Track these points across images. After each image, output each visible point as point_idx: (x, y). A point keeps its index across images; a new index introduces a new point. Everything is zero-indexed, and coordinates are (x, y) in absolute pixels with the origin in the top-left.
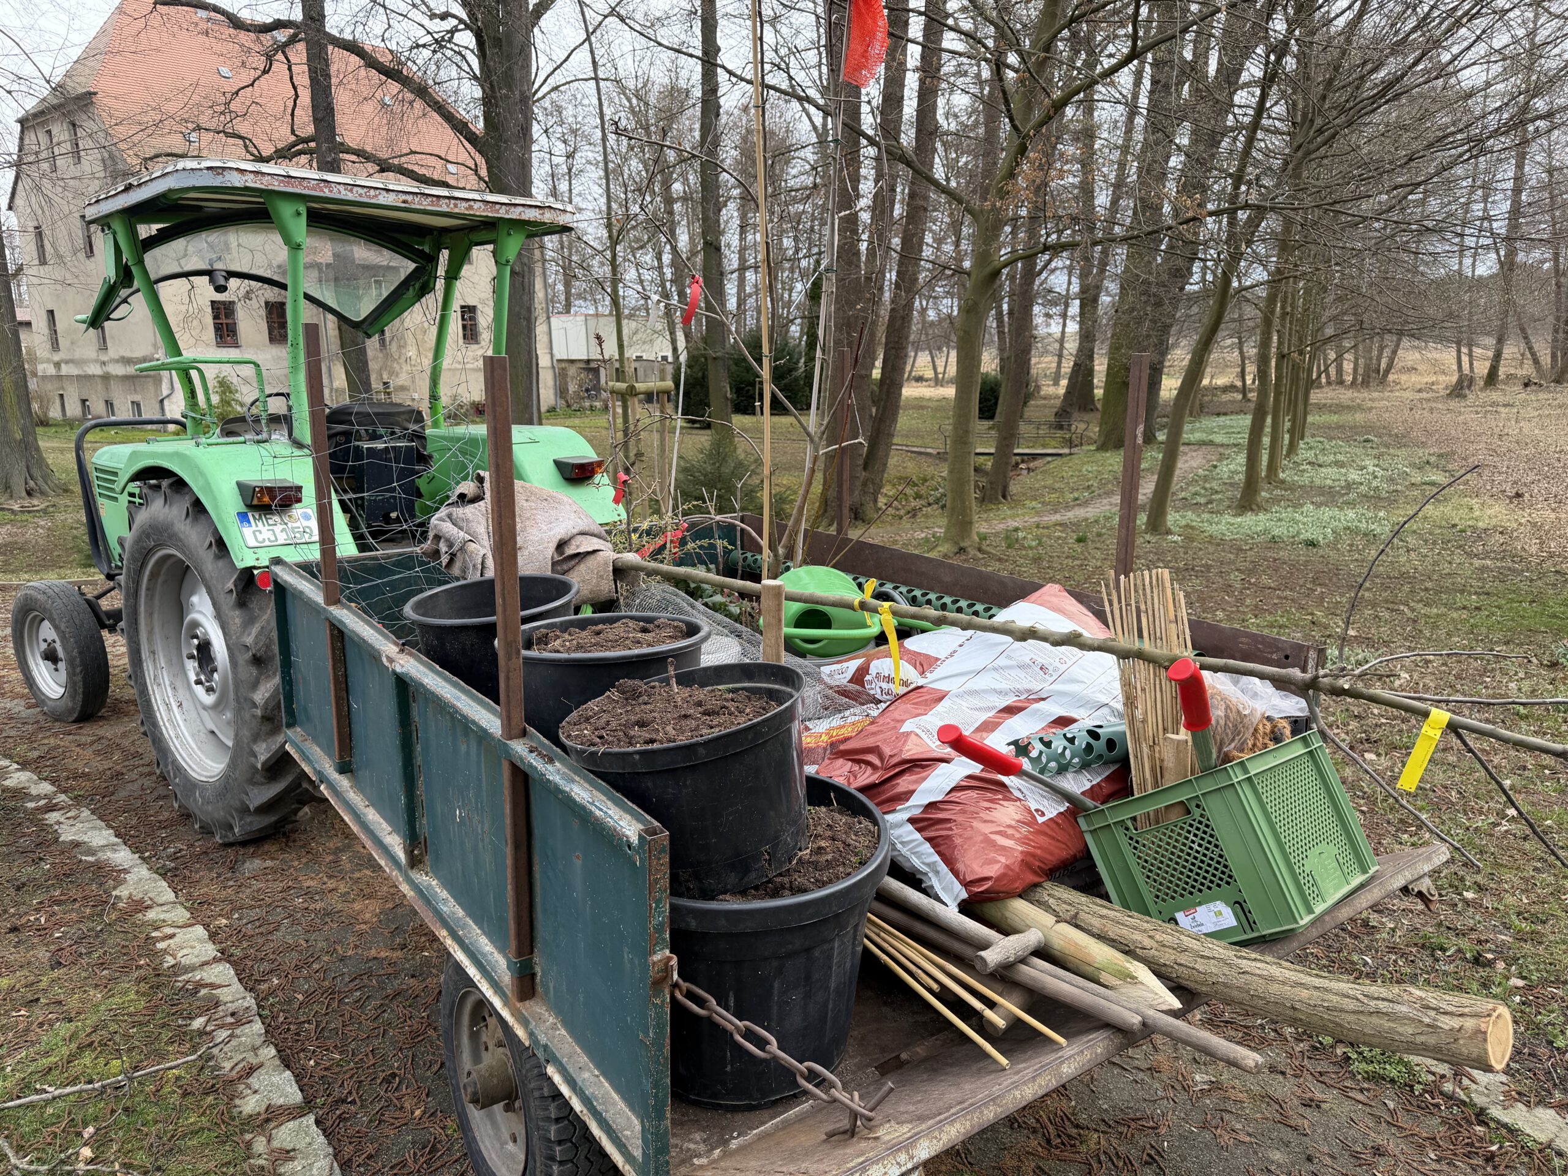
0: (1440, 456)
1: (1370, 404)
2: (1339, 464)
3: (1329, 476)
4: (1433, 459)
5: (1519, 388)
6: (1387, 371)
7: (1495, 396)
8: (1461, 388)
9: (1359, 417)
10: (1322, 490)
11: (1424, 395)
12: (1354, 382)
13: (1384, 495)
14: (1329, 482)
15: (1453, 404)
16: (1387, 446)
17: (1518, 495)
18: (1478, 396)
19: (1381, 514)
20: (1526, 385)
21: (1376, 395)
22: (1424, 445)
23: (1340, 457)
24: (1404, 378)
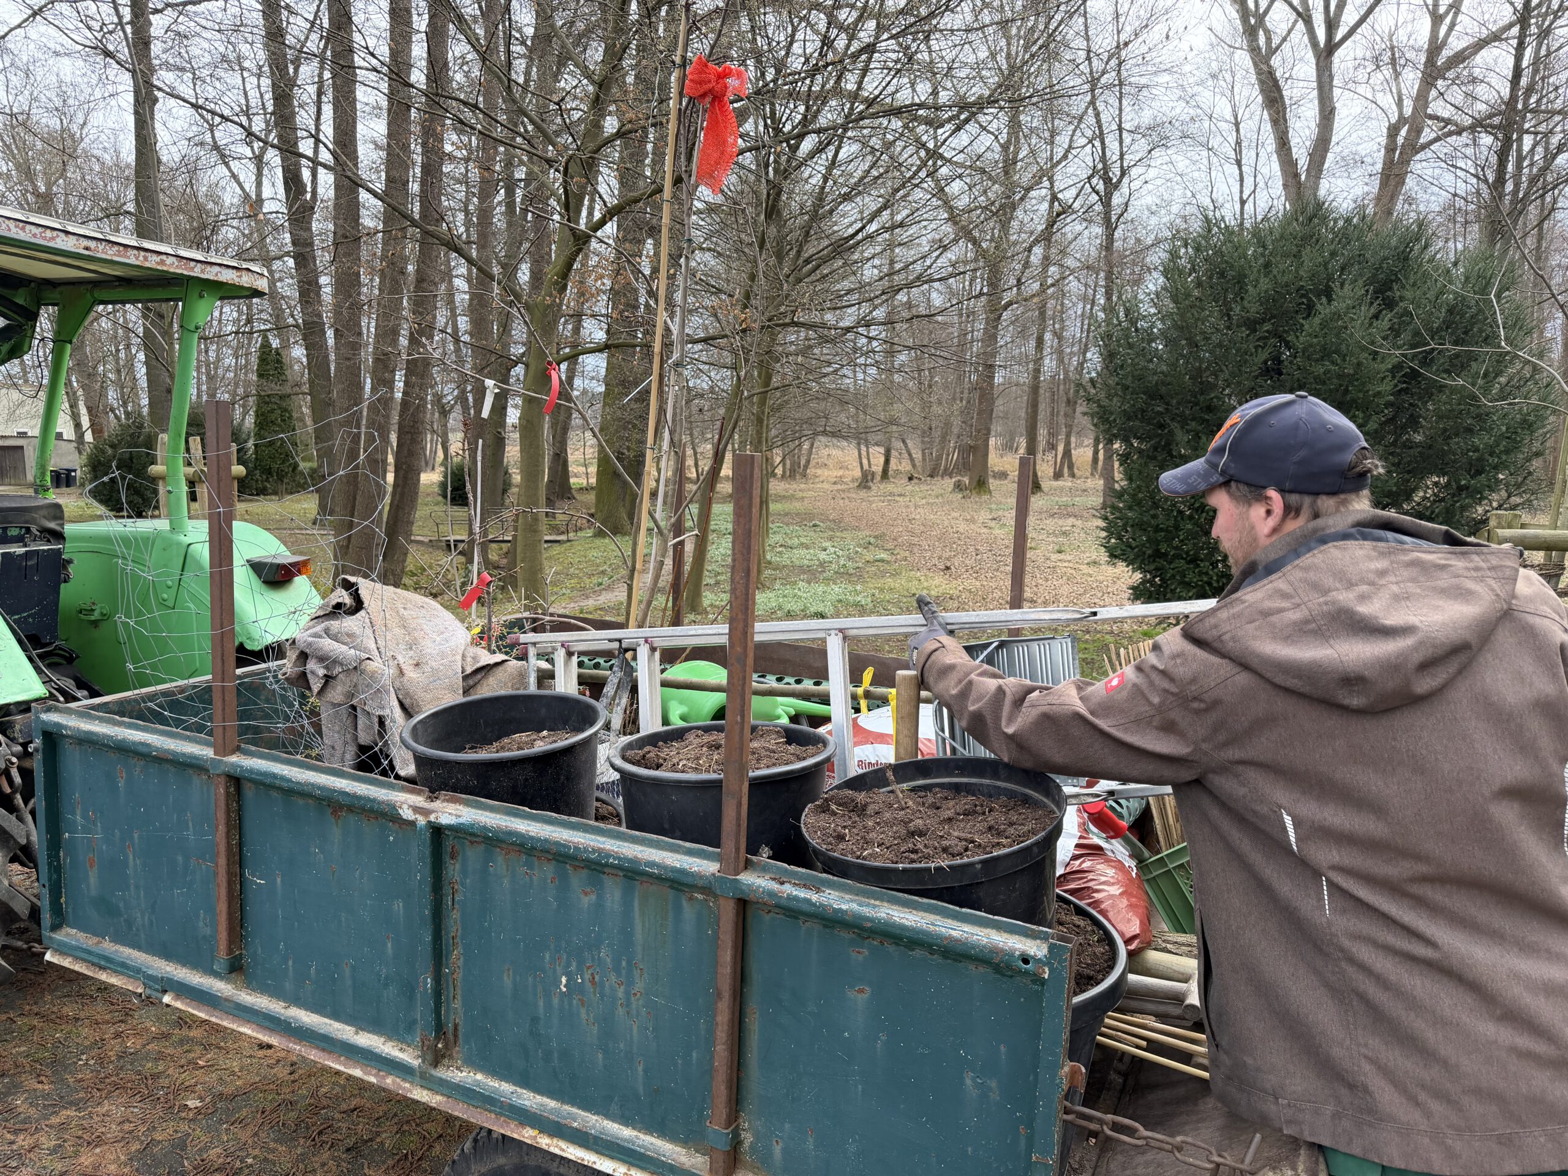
0: (876, 537)
1: (801, 494)
2: (803, 546)
3: (802, 557)
4: (872, 540)
5: (905, 481)
6: (806, 467)
7: (889, 487)
8: (866, 480)
9: (797, 505)
10: (802, 569)
11: (839, 487)
12: (783, 476)
13: (852, 571)
14: (806, 562)
15: (863, 493)
16: (832, 530)
17: (948, 568)
18: (878, 488)
19: (858, 588)
20: (910, 479)
21: (803, 486)
22: (857, 529)
23: (803, 540)
24: (819, 472)
